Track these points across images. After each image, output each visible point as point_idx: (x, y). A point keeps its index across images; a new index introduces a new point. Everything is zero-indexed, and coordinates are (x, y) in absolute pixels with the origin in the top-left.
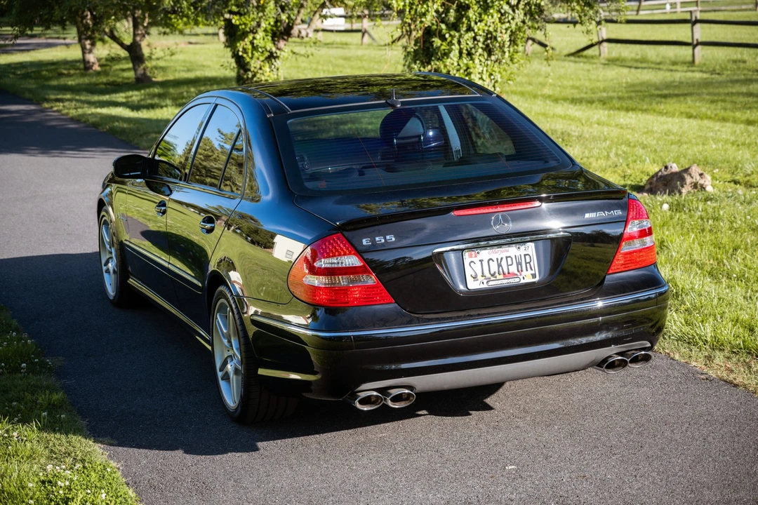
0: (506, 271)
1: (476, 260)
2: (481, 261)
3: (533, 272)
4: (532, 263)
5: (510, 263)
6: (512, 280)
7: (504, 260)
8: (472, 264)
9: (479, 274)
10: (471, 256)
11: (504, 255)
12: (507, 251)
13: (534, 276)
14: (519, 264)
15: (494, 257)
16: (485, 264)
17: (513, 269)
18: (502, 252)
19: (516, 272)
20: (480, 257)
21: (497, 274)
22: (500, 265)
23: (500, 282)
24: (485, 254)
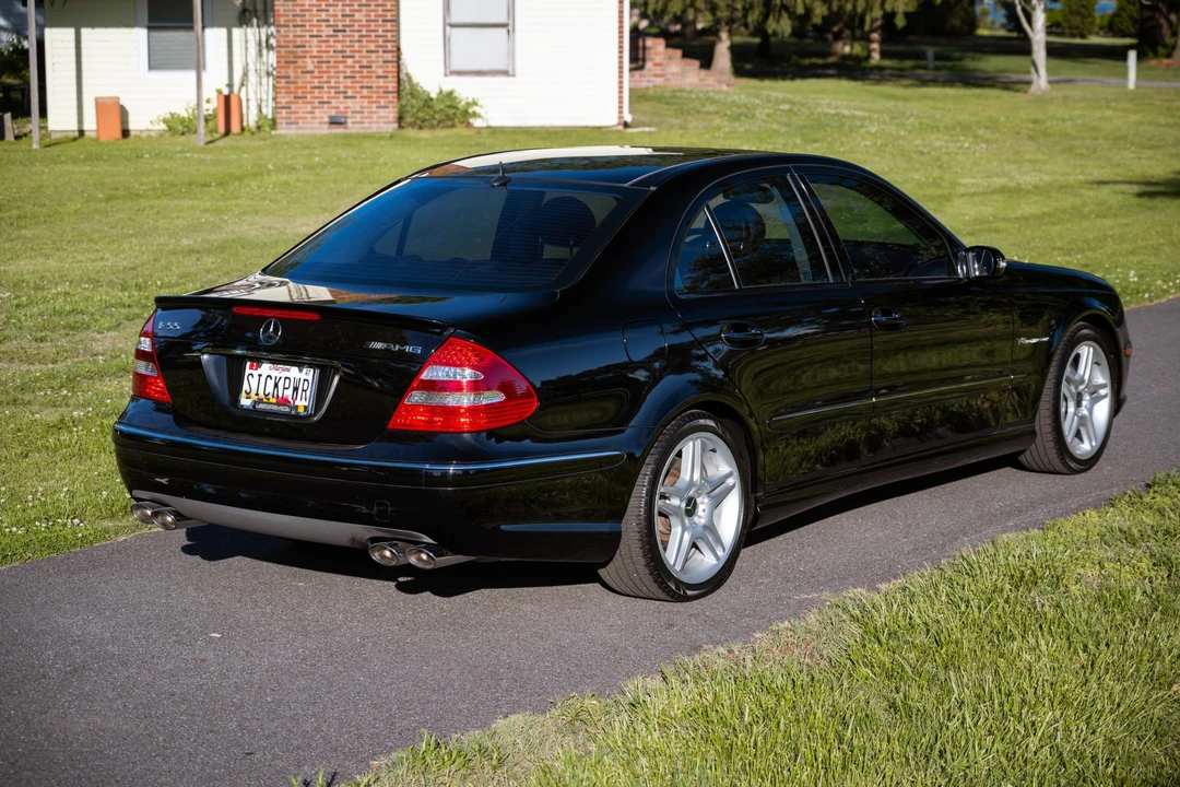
0: (280, 395)
1: (255, 373)
2: (260, 376)
3: (307, 404)
4: (308, 392)
5: (287, 386)
6: (282, 408)
7: (282, 380)
8: (250, 377)
9: (254, 392)
10: (251, 368)
11: (284, 374)
12: (289, 370)
13: (307, 408)
14: (296, 389)
15: (274, 374)
16: (263, 379)
17: (289, 393)
18: (283, 370)
19: (290, 399)
20: (259, 371)
21: (270, 396)
22: (276, 385)
23: (269, 407)
24: (266, 368)
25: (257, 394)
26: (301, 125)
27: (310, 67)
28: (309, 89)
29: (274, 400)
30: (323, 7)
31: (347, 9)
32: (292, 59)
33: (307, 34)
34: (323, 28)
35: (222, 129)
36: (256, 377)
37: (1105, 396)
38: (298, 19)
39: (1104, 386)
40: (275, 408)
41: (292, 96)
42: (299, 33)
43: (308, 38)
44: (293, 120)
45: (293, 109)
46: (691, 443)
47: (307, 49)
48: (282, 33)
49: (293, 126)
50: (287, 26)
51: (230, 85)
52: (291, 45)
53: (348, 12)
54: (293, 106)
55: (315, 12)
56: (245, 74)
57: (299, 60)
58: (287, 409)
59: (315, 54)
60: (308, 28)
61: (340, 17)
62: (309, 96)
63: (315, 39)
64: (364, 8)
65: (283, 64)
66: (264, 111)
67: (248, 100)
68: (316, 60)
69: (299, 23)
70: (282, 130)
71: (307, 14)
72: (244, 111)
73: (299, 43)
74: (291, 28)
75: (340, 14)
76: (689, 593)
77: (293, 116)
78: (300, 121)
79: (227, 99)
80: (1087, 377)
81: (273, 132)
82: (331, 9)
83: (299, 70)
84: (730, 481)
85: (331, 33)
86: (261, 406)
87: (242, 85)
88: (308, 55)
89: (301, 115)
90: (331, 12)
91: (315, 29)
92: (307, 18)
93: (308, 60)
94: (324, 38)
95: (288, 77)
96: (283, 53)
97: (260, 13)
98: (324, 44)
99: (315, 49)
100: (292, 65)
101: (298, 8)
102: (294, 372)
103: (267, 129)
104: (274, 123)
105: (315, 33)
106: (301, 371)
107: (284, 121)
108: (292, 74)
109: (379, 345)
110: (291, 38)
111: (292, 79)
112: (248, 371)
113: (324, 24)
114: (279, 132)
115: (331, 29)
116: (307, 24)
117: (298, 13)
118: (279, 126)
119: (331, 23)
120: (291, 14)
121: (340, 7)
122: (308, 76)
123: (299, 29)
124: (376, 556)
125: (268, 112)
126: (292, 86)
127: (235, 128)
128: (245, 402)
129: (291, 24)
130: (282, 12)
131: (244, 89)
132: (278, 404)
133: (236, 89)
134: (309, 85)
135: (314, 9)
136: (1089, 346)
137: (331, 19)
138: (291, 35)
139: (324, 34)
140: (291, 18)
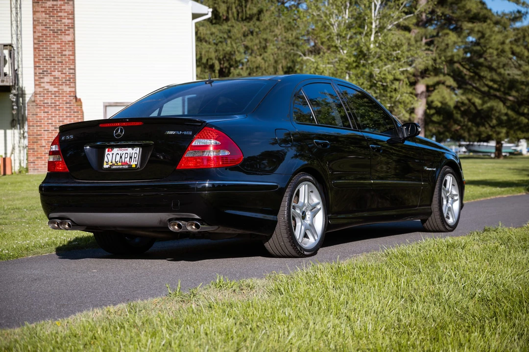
0: (123, 161)
1: (111, 153)
2: (113, 154)
3: (136, 163)
4: (137, 158)
5: (126, 157)
6: (124, 167)
7: (124, 154)
8: (108, 155)
9: (110, 161)
10: (108, 151)
11: (125, 152)
12: (127, 150)
13: (136, 165)
14: (131, 158)
15: (120, 152)
16: (114, 156)
17: (127, 160)
18: (124, 150)
19: (128, 162)
20: (112, 152)
21: (118, 162)
22: (121, 157)
23: (118, 167)
24: (116, 150)
25: (112, 162)
26: (40, 170)
27: (44, 144)
28: (43, 154)
29: (120, 164)
30: (50, 118)
31: (61, 118)
32: (35, 141)
33: (43, 130)
34: (50, 127)
35: (2, 173)
36: (111, 155)
37: (457, 200)
38: (39, 123)
39: (456, 195)
40: (121, 167)
41: (36, 157)
42: (39, 129)
43: (43, 132)
44: (36, 168)
45: (36, 163)
46: (304, 186)
47: (43, 136)
48: (31, 129)
49: (36, 171)
50: (33, 126)
51: (6, 154)
52: (35, 134)
53: (61, 120)
54: (36, 162)
55: (46, 120)
56: (14, 149)
57: (39, 141)
58: (127, 167)
59: (46, 138)
60: (43, 127)
61: (57, 122)
62: (43, 157)
63: (46, 132)
64: (68, 118)
65: (31, 143)
66: (22, 165)
67: (15, 160)
68: (47, 141)
69: (39, 125)
70: (31, 173)
71: (42, 120)
72: (13, 165)
73: (39, 134)
74: (35, 127)
75: (57, 120)
76: (305, 253)
77: (36, 166)
78: (39, 169)
79: (4, 159)
80: (450, 190)
81: (27, 174)
82: (53, 118)
83: (39, 146)
84: (319, 207)
85: (54, 129)
86: (114, 167)
87: (12, 153)
88: (43, 139)
89: (40, 166)
90: (54, 120)
91: (46, 127)
92: (43, 122)
93: (43, 141)
94: (50, 131)
95: (34, 149)
96: (31, 138)
97: (21, 122)
98: (50, 134)
99: (46, 136)
100: (35, 144)
101: (38, 118)
102: (130, 150)
103: (24, 172)
104: (27, 170)
105: (46, 129)
106: (133, 149)
107: (32, 169)
108: (35, 148)
109: (171, 133)
110: (35, 131)
111: (36, 150)
112: (107, 152)
113: (50, 125)
114: (29, 173)
115: (54, 127)
116: (43, 125)
117: (39, 120)
118: (29, 171)
119: (54, 124)
120: (35, 121)
121: (58, 118)
122: (43, 148)
123: (39, 127)
124: (171, 228)
125: (24, 165)
126: (36, 153)
127: (8, 172)
128: (106, 166)
129: (35, 125)
130: (31, 120)
131: (13, 155)
132: (122, 165)
133: (8, 156)
134: (43, 153)
135: (46, 118)
136: (451, 176)
137: (54, 123)
138: (35, 130)
139: (50, 129)
140: (35, 122)
